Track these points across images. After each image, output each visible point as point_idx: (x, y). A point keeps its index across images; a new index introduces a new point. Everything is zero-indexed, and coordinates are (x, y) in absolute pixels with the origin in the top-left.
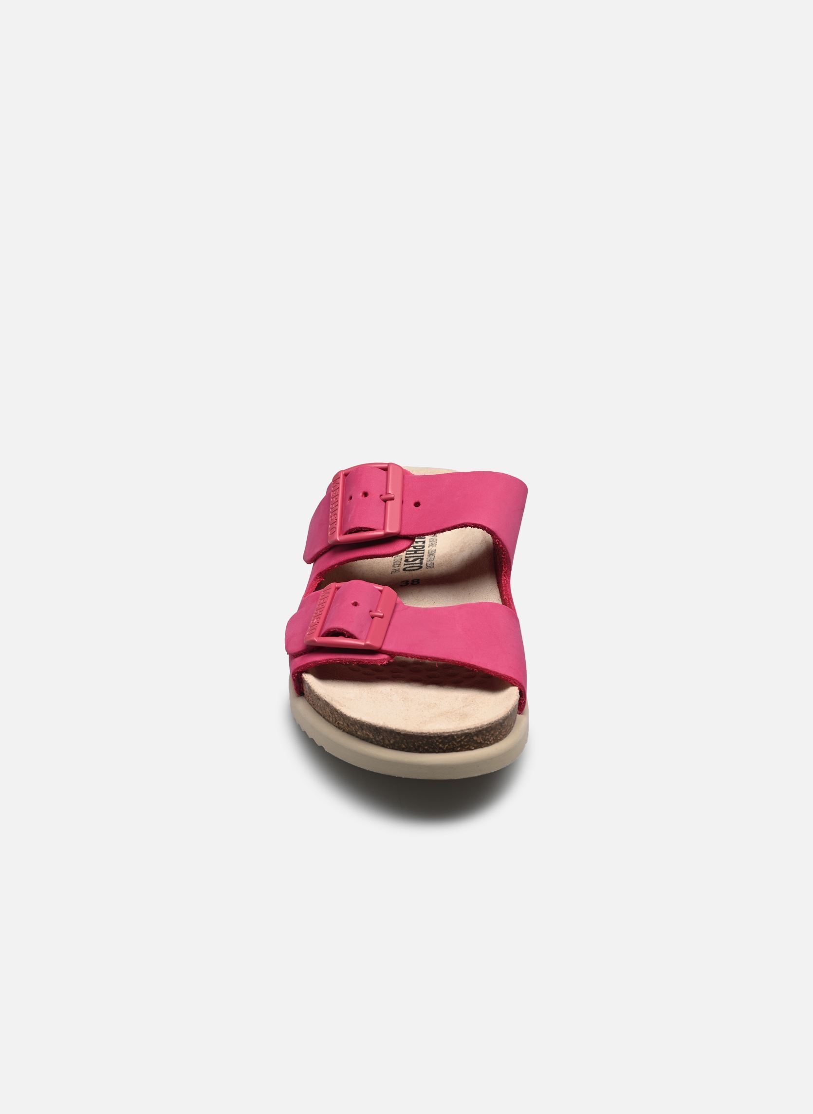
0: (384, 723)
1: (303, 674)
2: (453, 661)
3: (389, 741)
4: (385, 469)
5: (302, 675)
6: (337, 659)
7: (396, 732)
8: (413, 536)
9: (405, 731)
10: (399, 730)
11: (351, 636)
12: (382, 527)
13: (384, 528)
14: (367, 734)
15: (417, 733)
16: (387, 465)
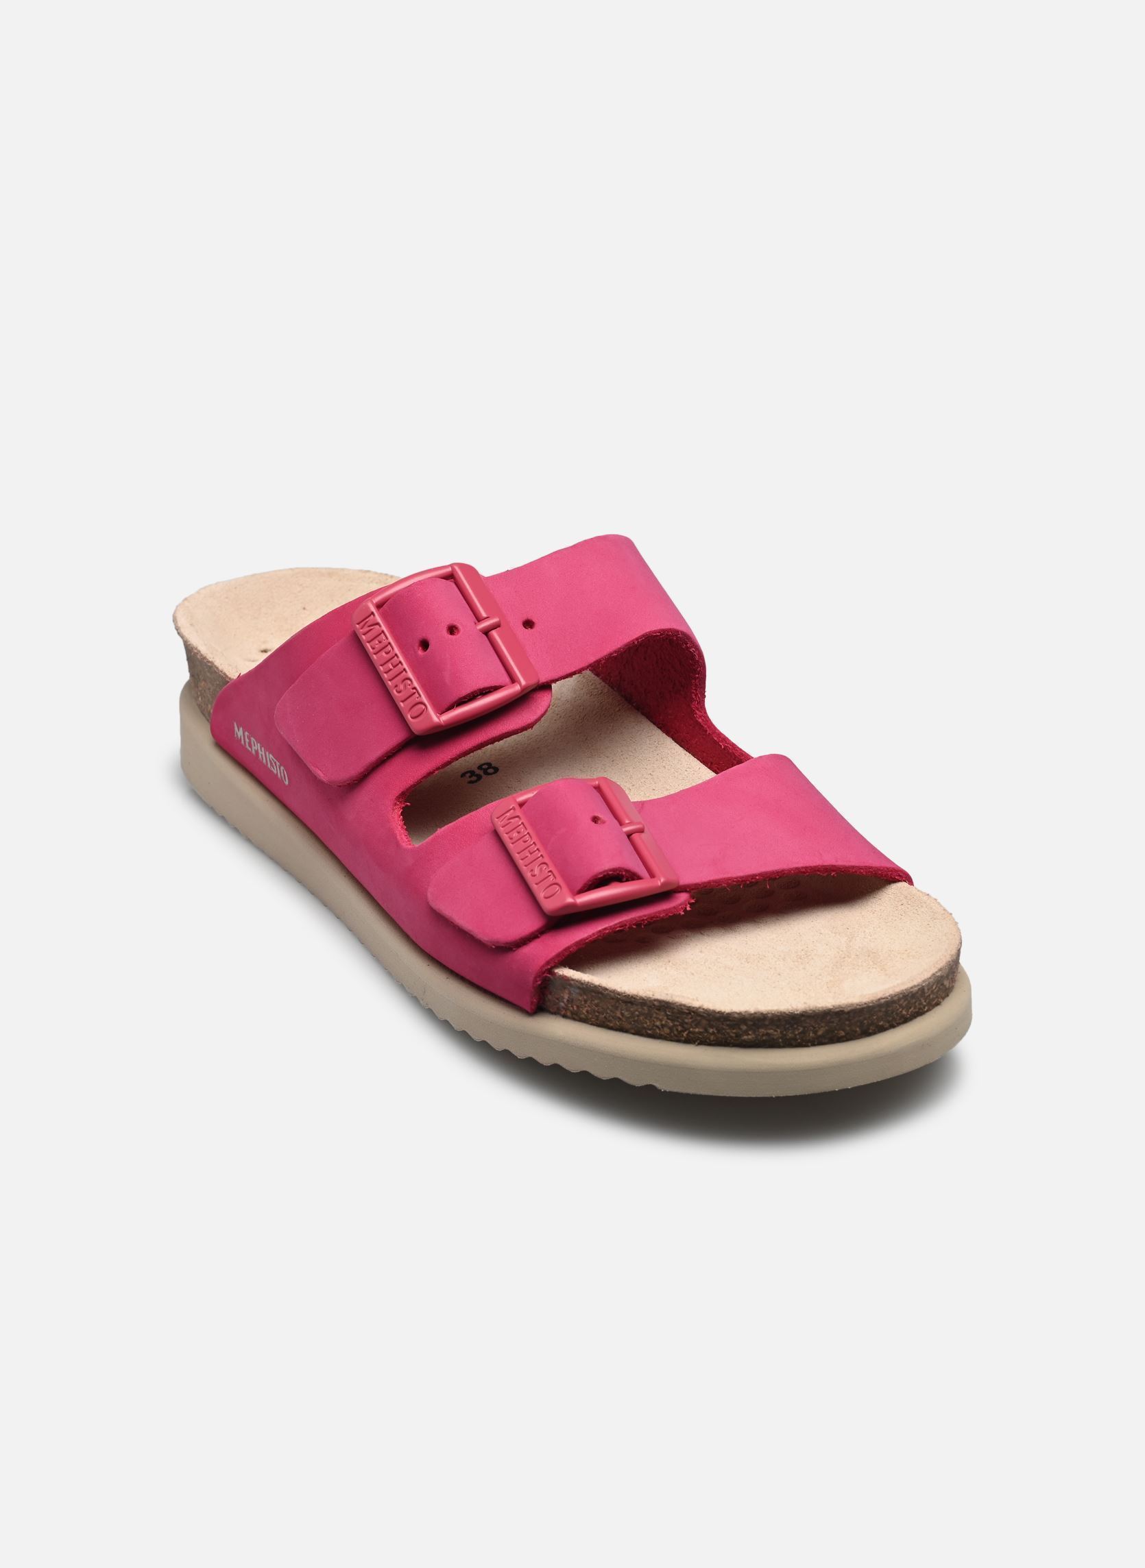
0: (805, 1003)
1: (556, 971)
2: (797, 868)
3: (815, 1032)
4: (450, 576)
5: (554, 974)
6: (616, 924)
7: (833, 1012)
8: (547, 682)
9: (852, 1005)
10: (840, 1006)
11: (632, 876)
12: (507, 680)
13: (513, 680)
14: (767, 1034)
15: (872, 1002)
16: (450, 569)
